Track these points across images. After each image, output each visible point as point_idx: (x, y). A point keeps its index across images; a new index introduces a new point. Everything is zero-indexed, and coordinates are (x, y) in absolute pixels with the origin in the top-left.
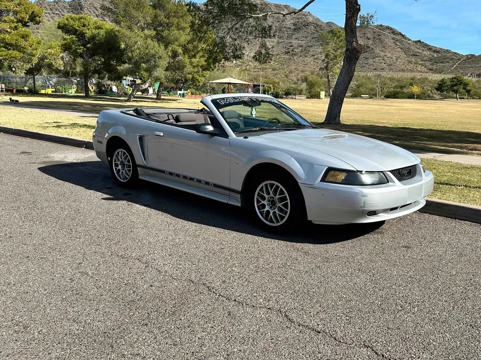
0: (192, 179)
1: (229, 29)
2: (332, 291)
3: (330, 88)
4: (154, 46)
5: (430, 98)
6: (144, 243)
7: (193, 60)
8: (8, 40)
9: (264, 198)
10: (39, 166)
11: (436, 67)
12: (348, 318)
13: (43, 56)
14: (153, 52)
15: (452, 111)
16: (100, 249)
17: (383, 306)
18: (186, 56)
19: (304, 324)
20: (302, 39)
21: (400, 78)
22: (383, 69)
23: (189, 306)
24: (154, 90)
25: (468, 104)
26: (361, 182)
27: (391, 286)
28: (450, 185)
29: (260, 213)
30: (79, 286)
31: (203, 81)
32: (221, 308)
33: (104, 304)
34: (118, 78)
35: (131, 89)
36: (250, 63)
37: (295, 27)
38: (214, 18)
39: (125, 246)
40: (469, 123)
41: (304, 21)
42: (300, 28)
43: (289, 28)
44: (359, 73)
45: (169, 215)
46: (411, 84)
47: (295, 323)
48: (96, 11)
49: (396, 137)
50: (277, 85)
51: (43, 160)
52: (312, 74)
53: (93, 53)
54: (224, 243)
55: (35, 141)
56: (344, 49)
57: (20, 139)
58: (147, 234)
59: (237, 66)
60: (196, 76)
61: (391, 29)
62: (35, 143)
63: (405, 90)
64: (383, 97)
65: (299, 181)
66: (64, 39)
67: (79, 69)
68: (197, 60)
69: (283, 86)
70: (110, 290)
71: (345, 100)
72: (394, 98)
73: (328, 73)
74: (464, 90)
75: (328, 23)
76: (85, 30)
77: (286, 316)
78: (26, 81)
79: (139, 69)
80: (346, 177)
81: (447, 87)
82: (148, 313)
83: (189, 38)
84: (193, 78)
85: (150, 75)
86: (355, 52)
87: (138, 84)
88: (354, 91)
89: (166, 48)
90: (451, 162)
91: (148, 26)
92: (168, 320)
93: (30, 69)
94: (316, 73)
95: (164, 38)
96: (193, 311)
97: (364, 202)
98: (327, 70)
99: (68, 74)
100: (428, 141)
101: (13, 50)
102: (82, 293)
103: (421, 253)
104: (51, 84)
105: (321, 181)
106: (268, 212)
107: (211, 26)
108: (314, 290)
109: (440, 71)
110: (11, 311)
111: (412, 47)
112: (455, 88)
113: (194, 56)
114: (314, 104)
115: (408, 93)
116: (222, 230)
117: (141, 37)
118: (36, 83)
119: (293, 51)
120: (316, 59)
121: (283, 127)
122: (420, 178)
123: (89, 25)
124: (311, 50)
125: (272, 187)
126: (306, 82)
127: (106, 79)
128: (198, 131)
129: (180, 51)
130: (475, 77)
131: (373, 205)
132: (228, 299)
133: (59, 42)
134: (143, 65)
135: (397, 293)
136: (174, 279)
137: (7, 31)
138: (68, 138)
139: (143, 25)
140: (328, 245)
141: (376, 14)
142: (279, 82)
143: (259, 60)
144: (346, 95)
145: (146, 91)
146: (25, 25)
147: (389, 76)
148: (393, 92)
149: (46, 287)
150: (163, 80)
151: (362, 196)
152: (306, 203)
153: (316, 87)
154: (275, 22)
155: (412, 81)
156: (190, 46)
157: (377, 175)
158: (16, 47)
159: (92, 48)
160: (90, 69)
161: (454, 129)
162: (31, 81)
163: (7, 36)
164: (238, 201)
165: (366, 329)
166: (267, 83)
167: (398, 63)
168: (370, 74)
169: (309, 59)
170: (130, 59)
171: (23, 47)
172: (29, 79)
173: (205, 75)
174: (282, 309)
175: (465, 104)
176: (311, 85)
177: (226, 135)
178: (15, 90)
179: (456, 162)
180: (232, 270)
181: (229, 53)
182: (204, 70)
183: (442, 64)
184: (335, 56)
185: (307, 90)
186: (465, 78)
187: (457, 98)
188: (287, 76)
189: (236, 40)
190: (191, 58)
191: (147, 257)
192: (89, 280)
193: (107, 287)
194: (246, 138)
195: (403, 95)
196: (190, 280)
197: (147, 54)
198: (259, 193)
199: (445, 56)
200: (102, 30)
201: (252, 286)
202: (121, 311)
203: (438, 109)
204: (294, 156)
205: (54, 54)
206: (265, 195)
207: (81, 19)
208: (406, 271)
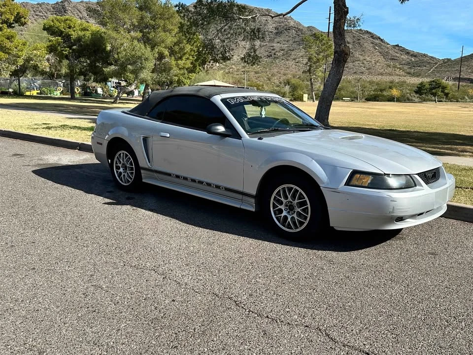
0: (201, 182)
1: (218, 31)
2: (370, 305)
3: (312, 91)
4: (141, 48)
5: (409, 100)
6: (157, 252)
7: (179, 62)
9: (281, 203)
10: (34, 169)
11: (414, 70)
12: (394, 336)
13: (29, 57)
14: (139, 54)
15: (433, 114)
16: (111, 258)
17: (428, 322)
18: (173, 58)
19: (349, 344)
20: (284, 43)
21: (379, 81)
22: (362, 73)
23: (219, 324)
24: (139, 92)
25: (447, 107)
27: (430, 298)
29: (277, 218)
30: (95, 301)
31: (189, 83)
32: (254, 325)
33: (126, 322)
34: (104, 80)
35: (117, 91)
36: (233, 66)
37: (277, 31)
38: (203, 19)
39: (136, 255)
40: (453, 125)
41: (286, 25)
42: (281, 32)
43: (271, 32)
46: (391, 88)
47: (340, 343)
48: (79, 14)
50: (260, 88)
51: (36, 163)
52: (294, 77)
53: (78, 54)
54: (241, 251)
55: (26, 144)
57: (11, 140)
58: (159, 242)
59: (220, 68)
60: (182, 78)
61: (370, 33)
62: (26, 145)
63: (385, 93)
64: (363, 100)
65: (321, 185)
66: (50, 41)
67: (64, 70)
68: (183, 62)
69: (267, 89)
70: (129, 306)
72: (375, 101)
73: (310, 76)
74: (442, 94)
75: (308, 27)
76: (71, 32)
77: (328, 335)
78: (11, 83)
79: (125, 71)
80: (372, 181)
81: (427, 90)
82: (176, 334)
83: (175, 40)
84: (179, 80)
85: (136, 77)
86: (343, 55)
87: (124, 86)
89: (152, 50)
91: (134, 27)
92: (199, 341)
93: (15, 70)
94: (298, 76)
95: (150, 40)
96: (224, 330)
97: (394, 207)
98: (310, 73)
99: (53, 76)
100: (417, 143)
102: (98, 310)
103: (450, 261)
104: (36, 86)
105: (345, 185)
106: (286, 218)
107: (200, 27)
108: (349, 304)
109: (418, 74)
110: (22, 333)
111: (390, 51)
112: (434, 91)
113: (181, 58)
115: (388, 96)
116: (236, 237)
117: (128, 39)
118: (21, 84)
119: (275, 54)
120: (297, 62)
121: (297, 128)
122: (444, 181)
123: (74, 27)
124: (293, 54)
125: (290, 191)
126: (289, 84)
127: (91, 81)
128: (209, 132)
129: (166, 53)
130: (451, 81)
131: (402, 210)
132: (259, 315)
133: (45, 44)
134: (130, 66)
135: (438, 306)
136: (197, 292)
138: (60, 140)
139: (129, 27)
140: (352, 253)
141: (362, 17)
142: (263, 85)
143: (248, 62)
145: (132, 93)
146: (10, 26)
147: (368, 80)
148: (374, 95)
149: (59, 304)
150: (150, 82)
151: (391, 201)
152: (328, 208)
153: (298, 90)
155: (391, 84)
156: (176, 48)
158: (2, 48)
159: (78, 50)
160: (76, 70)
161: (440, 131)
162: (16, 83)
164: (252, 206)
165: (417, 348)
166: (251, 86)
167: (377, 67)
169: (291, 63)
170: (116, 61)
171: (8, 49)
172: (14, 80)
173: (190, 77)
174: (321, 327)
175: (444, 107)
176: (293, 88)
180: (257, 281)
181: (217, 55)
182: (189, 72)
183: (419, 68)
184: (318, 59)
185: (290, 92)
186: (443, 81)
187: (435, 101)
188: (269, 79)
189: (224, 41)
190: (177, 60)
191: (164, 268)
192: (104, 294)
193: (126, 303)
194: (260, 139)
195: (383, 98)
196: (213, 293)
197: (133, 56)
198: (275, 197)
199: (423, 60)
200: (87, 32)
201: (282, 300)
202: (146, 331)
203: (419, 112)
204: (316, 158)
205: (39, 56)
206: (282, 199)
207: (67, 20)
208: (439, 280)
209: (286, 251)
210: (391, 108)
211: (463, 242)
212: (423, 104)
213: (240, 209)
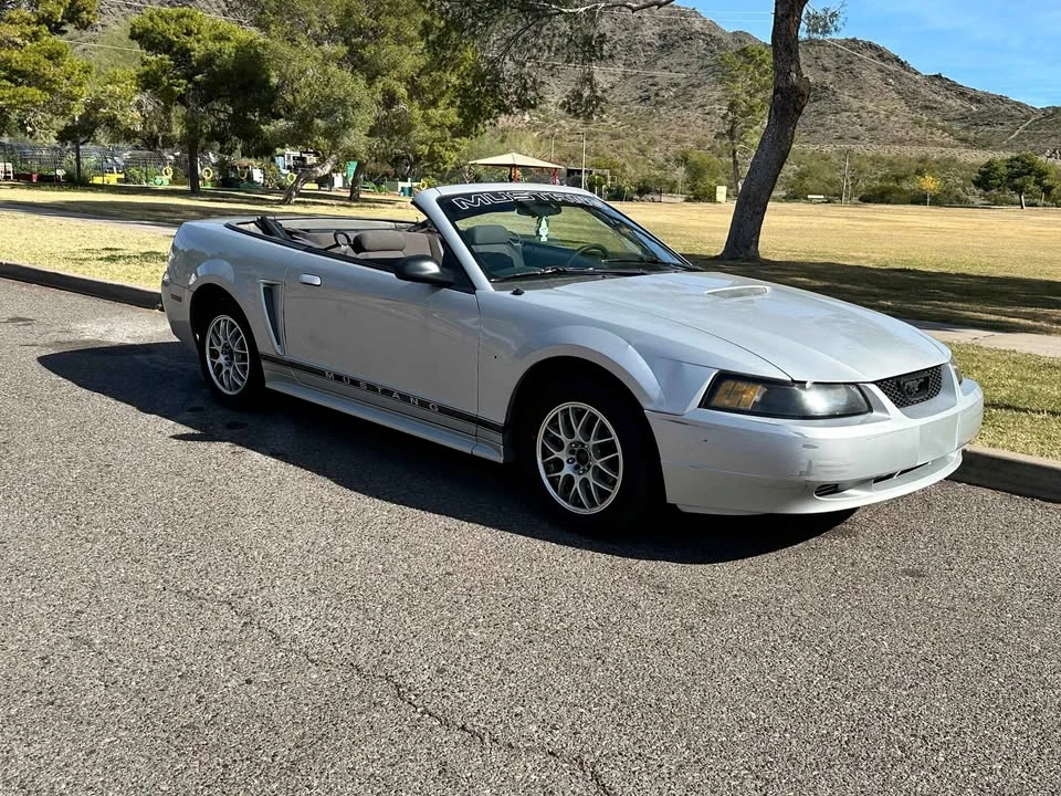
0: (387, 392)
1: (508, 41)
2: (723, 702)
3: (737, 178)
4: (343, 81)
5: (960, 202)
6: (253, 558)
7: (431, 112)
8: (17, 62)
9: (559, 446)
10: (44, 353)
11: (976, 133)
12: (759, 784)
13: (97, 99)
14: (340, 93)
15: (1012, 233)
16: (138, 572)
17: (855, 747)
18: (416, 103)
20: (678, 69)
21: (894, 157)
22: (857, 138)
23: (338, 744)
24: (345, 179)
25: (1045, 218)
26: (804, 411)
27: (875, 686)
28: (1016, 409)
29: (551, 480)
30: (62, 677)
31: (455, 159)
32: (422, 750)
33: (115, 734)
34: (265, 150)
35: (294, 175)
36: (562, 122)
37: (662, 42)
38: (474, 14)
39: (201, 564)
40: (1051, 261)
41: (684, 29)
42: (673, 45)
43: (650, 45)
44: (804, 147)
45: (329, 482)
46: (919, 172)
49: (883, 291)
50: (619, 171)
51: (55, 339)
52: (699, 147)
53: (208, 93)
54: (455, 558)
56: (771, 92)
57: (17, 286)
58: (265, 533)
59: (532, 127)
60: (437, 147)
61: (876, 48)
63: (906, 186)
64: (855, 199)
65: (645, 405)
66: (145, 63)
67: (177, 131)
68: (441, 112)
69: (633, 174)
70: (138, 692)
71: (770, 205)
72: (882, 202)
73: (733, 144)
74: (1037, 187)
75: (735, 33)
76: (191, 43)
77: (596, 777)
78: (62, 156)
79: (309, 131)
80: (763, 396)
81: (1001, 178)
82: (225, 766)
83: (422, 62)
84: (432, 152)
85: (335, 146)
86: (794, 97)
87: (312, 166)
88: (792, 187)
89: (370, 85)
90: (1014, 351)
91: (330, 34)
93: (69, 128)
94: (708, 146)
95: (366, 63)
96: (345, 760)
97: (810, 462)
98: (732, 138)
99: (155, 141)
100: (959, 301)
101: (29, 85)
102: (63, 699)
103: (951, 592)
104: (117, 164)
105: (699, 406)
106: (569, 480)
107: (467, 33)
108: (674, 697)
109: (984, 143)
111: (922, 90)
112: (1017, 181)
113: (434, 104)
114: (703, 215)
115: (912, 191)
116: (452, 523)
117: (315, 59)
118: (83, 160)
119: (657, 95)
120: (708, 114)
121: (611, 268)
122: (950, 399)
123: (199, 32)
124: (699, 93)
125: (578, 418)
126: (686, 164)
127: (238, 152)
128: (402, 275)
129: (402, 91)
131: (832, 469)
132: (445, 723)
133: (134, 70)
134: (319, 121)
135: (891, 707)
136: (312, 661)
137: (16, 44)
139: (319, 31)
140: (718, 566)
141: (842, 10)
142: (624, 165)
143: (575, 111)
144: (774, 194)
145: (327, 180)
146: (56, 29)
147: (870, 154)
148: (880, 188)
150: (364, 157)
151: (804, 446)
152: (663, 461)
153: (706, 176)
154: (618, 31)
155: (921, 165)
156: (425, 81)
157: (842, 391)
158: (36, 79)
159: (207, 83)
160: (201, 130)
162: (72, 156)
163: (16, 54)
164: (497, 450)
166: (598, 167)
167: (891, 125)
168: (828, 149)
169: (693, 115)
170: (289, 109)
171: (50, 80)
172: (67, 151)
173: (457, 146)
174: (587, 756)
175: (1040, 218)
176: (695, 173)
177: (468, 286)
178: (35, 176)
179: (1026, 351)
180: (467, 635)
181: (507, 95)
182: (455, 135)
183: (988, 129)
184: (751, 107)
185: (688, 182)
186: (1040, 158)
187: (1021, 204)
188: (642, 151)
189: (524, 65)
190: (426, 108)
191: (254, 598)
192: (92, 660)
193: (133, 683)
194: (517, 293)
195: (902, 196)
196: (352, 664)
197: (328, 98)
198: (547, 432)
199: (997, 110)
200: (227, 44)
201: (512, 685)
202: (155, 758)
203: (978, 229)
204: (636, 341)
205: (120, 97)
206: (562, 437)
207: (182, 17)
208: (912, 641)
209: (561, 560)
210: (917, 218)
211: (995, 546)
212: (991, 212)
213: (472, 456)
